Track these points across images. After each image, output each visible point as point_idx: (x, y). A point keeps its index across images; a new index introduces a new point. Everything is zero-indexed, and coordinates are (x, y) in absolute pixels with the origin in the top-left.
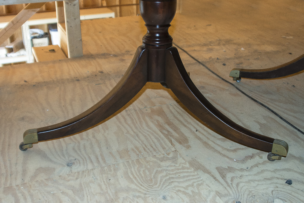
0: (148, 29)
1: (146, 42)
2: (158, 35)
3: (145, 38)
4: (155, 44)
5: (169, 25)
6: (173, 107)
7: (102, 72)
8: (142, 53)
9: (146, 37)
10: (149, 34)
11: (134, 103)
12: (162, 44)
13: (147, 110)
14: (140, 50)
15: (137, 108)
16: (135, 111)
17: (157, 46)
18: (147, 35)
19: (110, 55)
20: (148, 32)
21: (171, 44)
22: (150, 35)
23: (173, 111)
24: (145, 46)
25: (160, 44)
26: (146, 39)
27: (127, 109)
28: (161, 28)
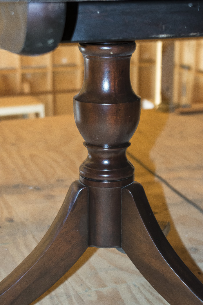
0: (90, 152)
1: (86, 174)
2: (106, 162)
3: (85, 168)
4: (101, 179)
5: (128, 144)
6: (139, 288)
7: (11, 220)
8: (79, 195)
9: (86, 165)
10: (92, 160)
11: (67, 282)
12: (114, 179)
13: (89, 296)
14: (75, 188)
15: (72, 292)
16: (69, 296)
17: (106, 182)
18: (88, 162)
19: (28, 186)
20: (90, 157)
21: (131, 179)
22: (92, 163)
23: (139, 296)
24: (85, 181)
25: (112, 179)
26: (87, 169)
27: (53, 293)
28: (113, 150)
